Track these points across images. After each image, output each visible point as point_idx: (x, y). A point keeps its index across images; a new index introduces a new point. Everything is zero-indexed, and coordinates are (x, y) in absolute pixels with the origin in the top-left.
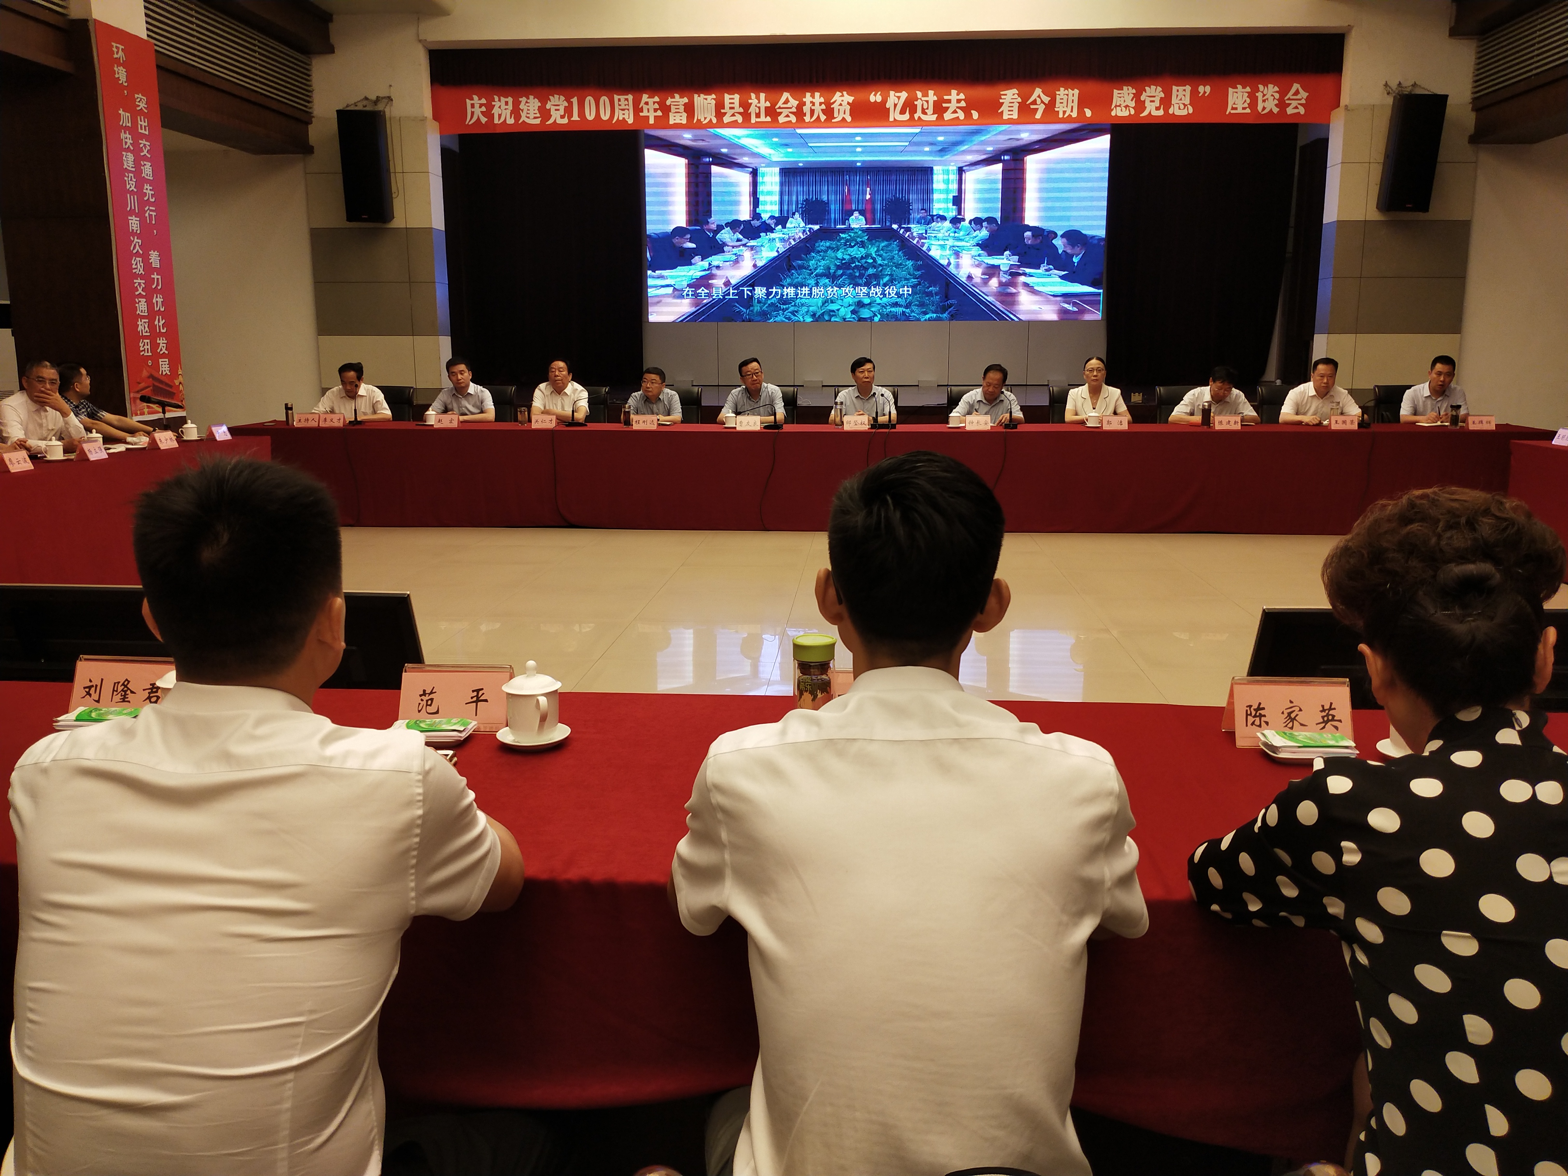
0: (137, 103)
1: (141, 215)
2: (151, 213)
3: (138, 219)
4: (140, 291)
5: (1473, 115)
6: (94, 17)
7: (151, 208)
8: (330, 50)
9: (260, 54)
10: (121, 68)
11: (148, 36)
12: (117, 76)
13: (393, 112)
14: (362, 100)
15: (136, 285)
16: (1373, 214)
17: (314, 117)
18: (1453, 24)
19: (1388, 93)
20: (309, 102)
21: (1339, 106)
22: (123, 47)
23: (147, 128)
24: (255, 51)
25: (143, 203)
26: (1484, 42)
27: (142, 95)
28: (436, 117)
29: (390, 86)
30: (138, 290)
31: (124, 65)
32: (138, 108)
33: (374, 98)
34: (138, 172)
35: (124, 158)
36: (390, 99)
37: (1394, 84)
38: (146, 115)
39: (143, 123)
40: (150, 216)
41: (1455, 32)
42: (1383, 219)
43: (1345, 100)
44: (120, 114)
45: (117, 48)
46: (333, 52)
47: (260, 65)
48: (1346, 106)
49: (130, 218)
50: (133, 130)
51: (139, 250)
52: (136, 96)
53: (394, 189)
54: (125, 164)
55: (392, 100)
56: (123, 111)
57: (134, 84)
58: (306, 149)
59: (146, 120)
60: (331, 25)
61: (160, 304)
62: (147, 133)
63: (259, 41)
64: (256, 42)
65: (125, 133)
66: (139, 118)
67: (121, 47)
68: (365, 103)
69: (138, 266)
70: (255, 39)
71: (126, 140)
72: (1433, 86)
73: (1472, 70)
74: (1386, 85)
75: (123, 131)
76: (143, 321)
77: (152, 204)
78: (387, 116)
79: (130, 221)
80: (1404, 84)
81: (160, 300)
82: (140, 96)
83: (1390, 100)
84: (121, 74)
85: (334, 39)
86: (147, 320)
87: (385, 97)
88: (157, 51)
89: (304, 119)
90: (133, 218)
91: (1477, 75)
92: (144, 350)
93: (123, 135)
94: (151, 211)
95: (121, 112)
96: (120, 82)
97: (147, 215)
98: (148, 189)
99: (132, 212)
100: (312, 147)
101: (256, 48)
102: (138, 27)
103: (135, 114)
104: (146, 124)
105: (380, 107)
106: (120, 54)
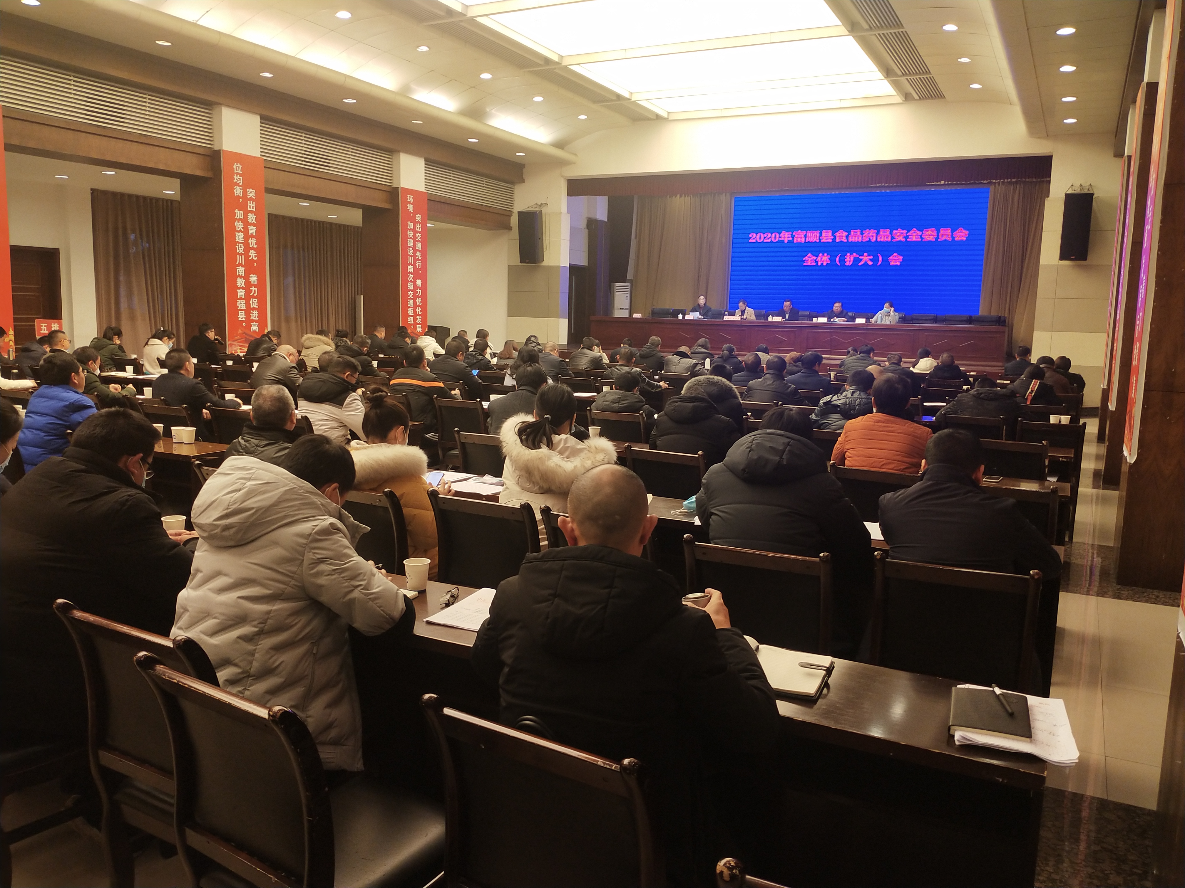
3: (413, 266)
6: (402, 186)
9: (485, 187)
10: (411, 205)
11: (424, 188)
12: (408, 209)
13: (547, 211)
14: (534, 205)
17: (512, 213)
20: (511, 206)
21: (1048, 198)
22: (413, 197)
25: (415, 260)
27: (419, 214)
28: (567, 212)
29: (549, 198)
30: (410, 296)
32: (417, 220)
33: (540, 204)
34: (414, 247)
35: (409, 242)
39: (419, 225)
42: (1070, 264)
43: (1051, 194)
45: (410, 197)
46: (524, 182)
47: (485, 192)
49: (409, 266)
50: (414, 231)
51: (412, 280)
52: (416, 214)
53: (544, 247)
55: (548, 205)
56: (410, 223)
57: (416, 210)
60: (524, 170)
61: (420, 302)
62: (420, 229)
63: (486, 182)
69: (411, 286)
70: (483, 181)
71: (410, 234)
74: (1072, 186)
75: (409, 230)
77: (419, 260)
78: (544, 214)
80: (1084, 183)
81: (420, 300)
85: (524, 177)
86: (412, 309)
87: (545, 204)
88: (428, 195)
89: (509, 214)
92: (409, 321)
94: (419, 263)
96: (410, 211)
97: (417, 265)
98: (418, 254)
100: (511, 227)
102: (420, 187)
103: (415, 223)
105: (541, 209)
106: (411, 200)
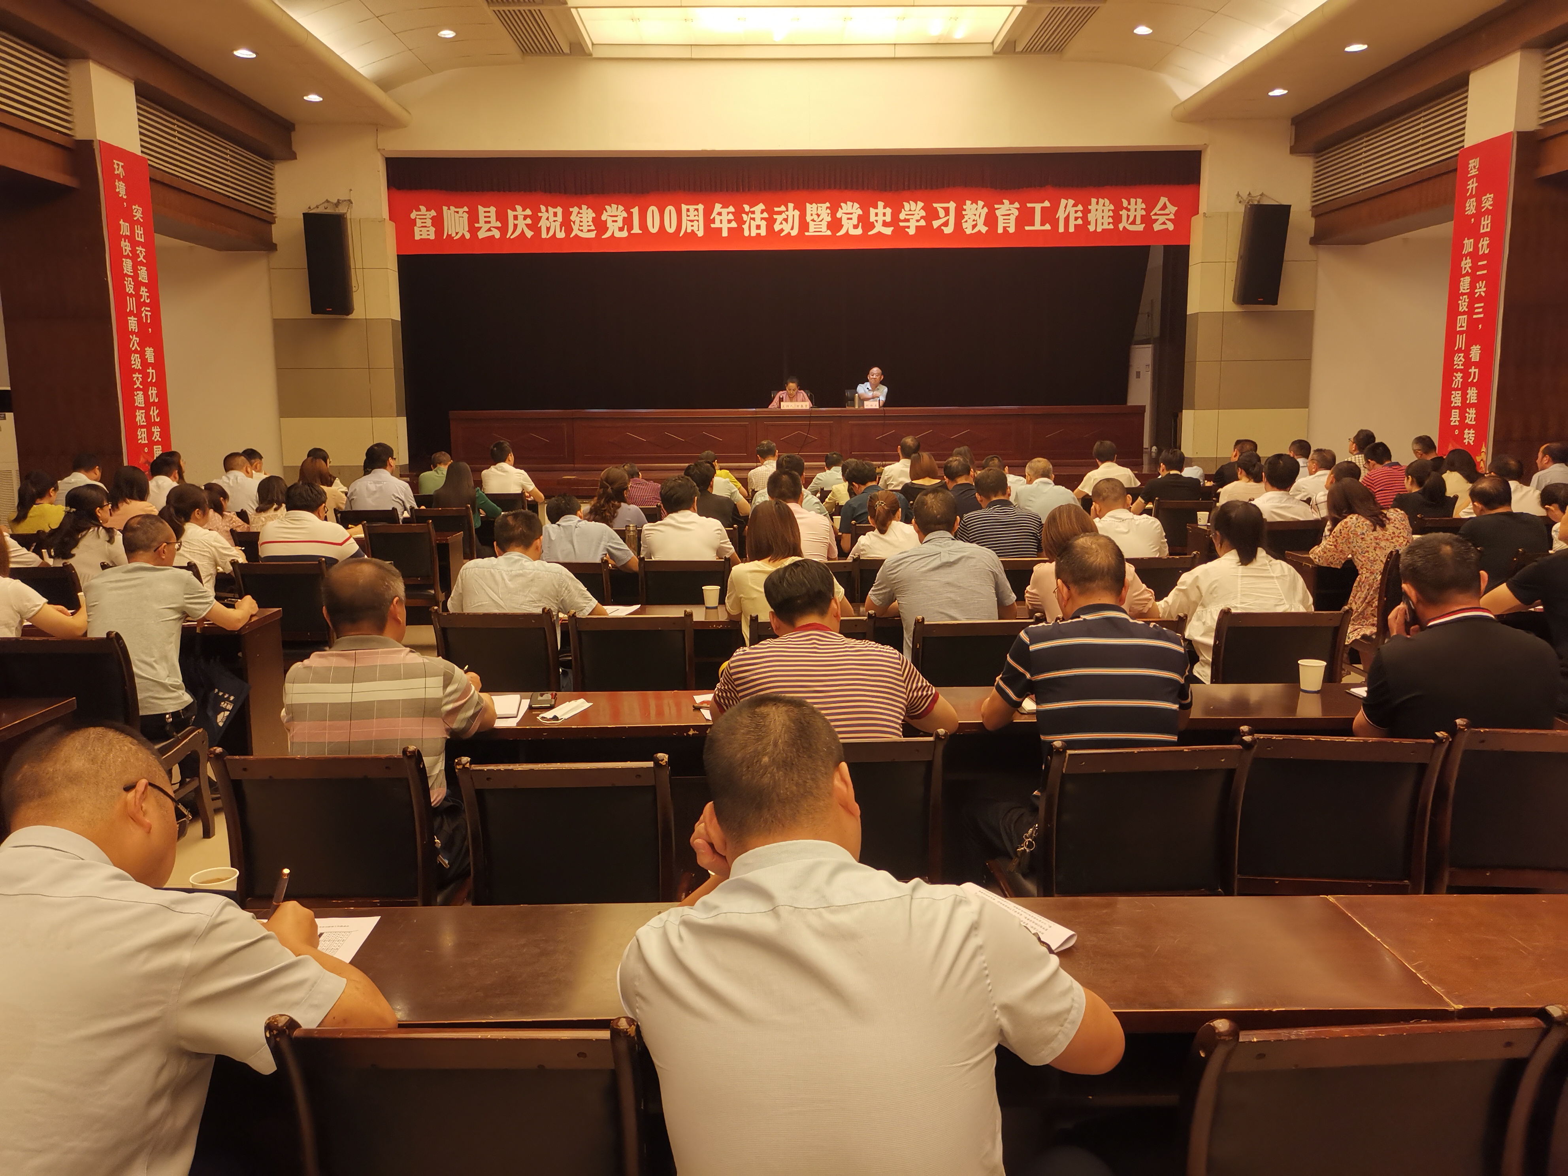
0: (134, 214)
1: (138, 315)
2: (147, 313)
3: (136, 319)
4: (138, 384)
5: (1312, 221)
6: (98, 138)
7: (147, 309)
8: (293, 156)
9: (231, 162)
10: (121, 183)
11: (142, 152)
12: (117, 190)
13: (354, 215)
14: (323, 203)
15: (134, 379)
16: (1231, 306)
17: (276, 217)
18: (1293, 143)
19: (1240, 202)
20: (272, 203)
21: (1198, 213)
22: (123, 164)
23: (143, 235)
24: (227, 160)
25: (140, 305)
26: (1318, 160)
27: (138, 206)
28: (390, 219)
29: (351, 190)
30: (136, 384)
31: (123, 180)
32: (135, 219)
33: (335, 201)
34: (135, 277)
35: (124, 264)
36: (350, 201)
37: (1244, 195)
38: (141, 224)
39: (140, 232)
40: (146, 315)
41: (1294, 150)
42: (1240, 310)
43: (1203, 207)
44: (120, 225)
45: (118, 165)
46: (296, 159)
47: (231, 172)
48: (1204, 213)
49: (129, 318)
50: (131, 239)
51: (138, 347)
52: (134, 207)
53: (354, 283)
54: (125, 269)
55: (352, 203)
56: (123, 221)
57: (133, 195)
58: (271, 247)
59: (142, 228)
60: (293, 134)
61: (154, 395)
62: (143, 240)
63: (230, 150)
64: (228, 151)
65: (125, 241)
66: (136, 226)
67: (121, 164)
68: (326, 205)
69: (136, 361)
70: (226, 149)
71: (126, 248)
72: (1276, 197)
73: (1310, 182)
74: (1238, 195)
75: (123, 239)
76: (141, 411)
77: (146, 305)
78: (348, 217)
79: (130, 321)
80: (1253, 194)
81: (155, 392)
82: (137, 207)
83: (1242, 209)
84: (121, 188)
85: (296, 147)
86: (144, 411)
87: (345, 201)
88: (149, 165)
89: (268, 220)
90: (132, 318)
91: (1315, 187)
92: (141, 439)
93: (123, 243)
94: (147, 311)
95: (121, 222)
96: (120, 196)
97: (143, 315)
98: (144, 291)
99: (131, 313)
100: (276, 245)
101: (228, 157)
102: (133, 144)
103: (133, 223)
104: (142, 232)
105: (341, 210)
106: (120, 171)
